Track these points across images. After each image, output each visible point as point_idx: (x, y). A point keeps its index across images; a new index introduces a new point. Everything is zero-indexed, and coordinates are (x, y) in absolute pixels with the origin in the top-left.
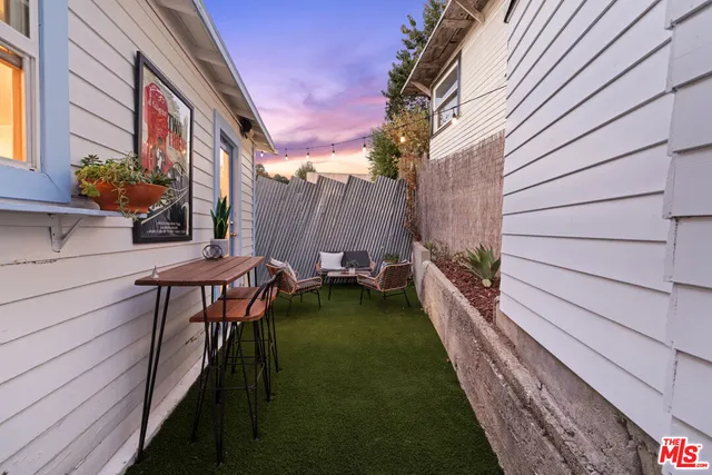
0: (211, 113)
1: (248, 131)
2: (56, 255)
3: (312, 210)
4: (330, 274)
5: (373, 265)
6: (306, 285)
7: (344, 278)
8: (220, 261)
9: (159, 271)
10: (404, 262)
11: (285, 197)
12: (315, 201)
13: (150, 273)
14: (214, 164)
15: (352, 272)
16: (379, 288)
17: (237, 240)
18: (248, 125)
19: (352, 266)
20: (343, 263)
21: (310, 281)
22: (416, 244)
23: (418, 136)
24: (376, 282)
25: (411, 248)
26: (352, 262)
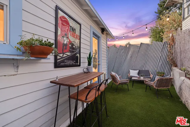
0: (90, 27)
1: (104, 32)
2: (16, 73)
3: (127, 55)
4: (133, 78)
5: (152, 76)
6: (123, 82)
7: (139, 80)
8: (89, 73)
9: (58, 78)
10: (168, 77)
11: (118, 52)
12: (128, 53)
13: (55, 79)
14: (90, 42)
15: (142, 78)
16: (155, 87)
17: (100, 66)
18: (103, 30)
19: (142, 76)
20: (139, 74)
21: (125, 80)
22: (174, 68)
23: (175, 21)
24: (153, 84)
25: (171, 70)
26: (142, 74)
